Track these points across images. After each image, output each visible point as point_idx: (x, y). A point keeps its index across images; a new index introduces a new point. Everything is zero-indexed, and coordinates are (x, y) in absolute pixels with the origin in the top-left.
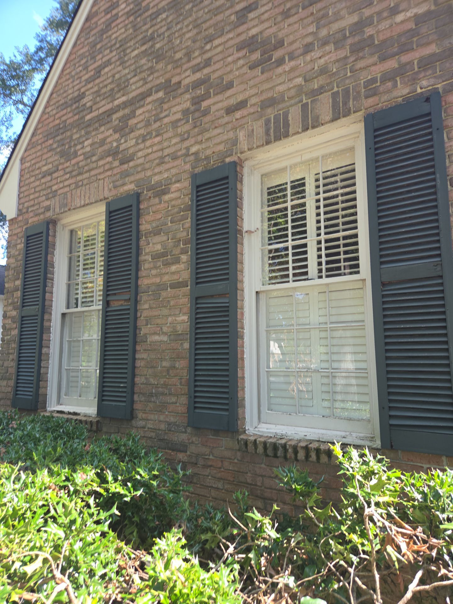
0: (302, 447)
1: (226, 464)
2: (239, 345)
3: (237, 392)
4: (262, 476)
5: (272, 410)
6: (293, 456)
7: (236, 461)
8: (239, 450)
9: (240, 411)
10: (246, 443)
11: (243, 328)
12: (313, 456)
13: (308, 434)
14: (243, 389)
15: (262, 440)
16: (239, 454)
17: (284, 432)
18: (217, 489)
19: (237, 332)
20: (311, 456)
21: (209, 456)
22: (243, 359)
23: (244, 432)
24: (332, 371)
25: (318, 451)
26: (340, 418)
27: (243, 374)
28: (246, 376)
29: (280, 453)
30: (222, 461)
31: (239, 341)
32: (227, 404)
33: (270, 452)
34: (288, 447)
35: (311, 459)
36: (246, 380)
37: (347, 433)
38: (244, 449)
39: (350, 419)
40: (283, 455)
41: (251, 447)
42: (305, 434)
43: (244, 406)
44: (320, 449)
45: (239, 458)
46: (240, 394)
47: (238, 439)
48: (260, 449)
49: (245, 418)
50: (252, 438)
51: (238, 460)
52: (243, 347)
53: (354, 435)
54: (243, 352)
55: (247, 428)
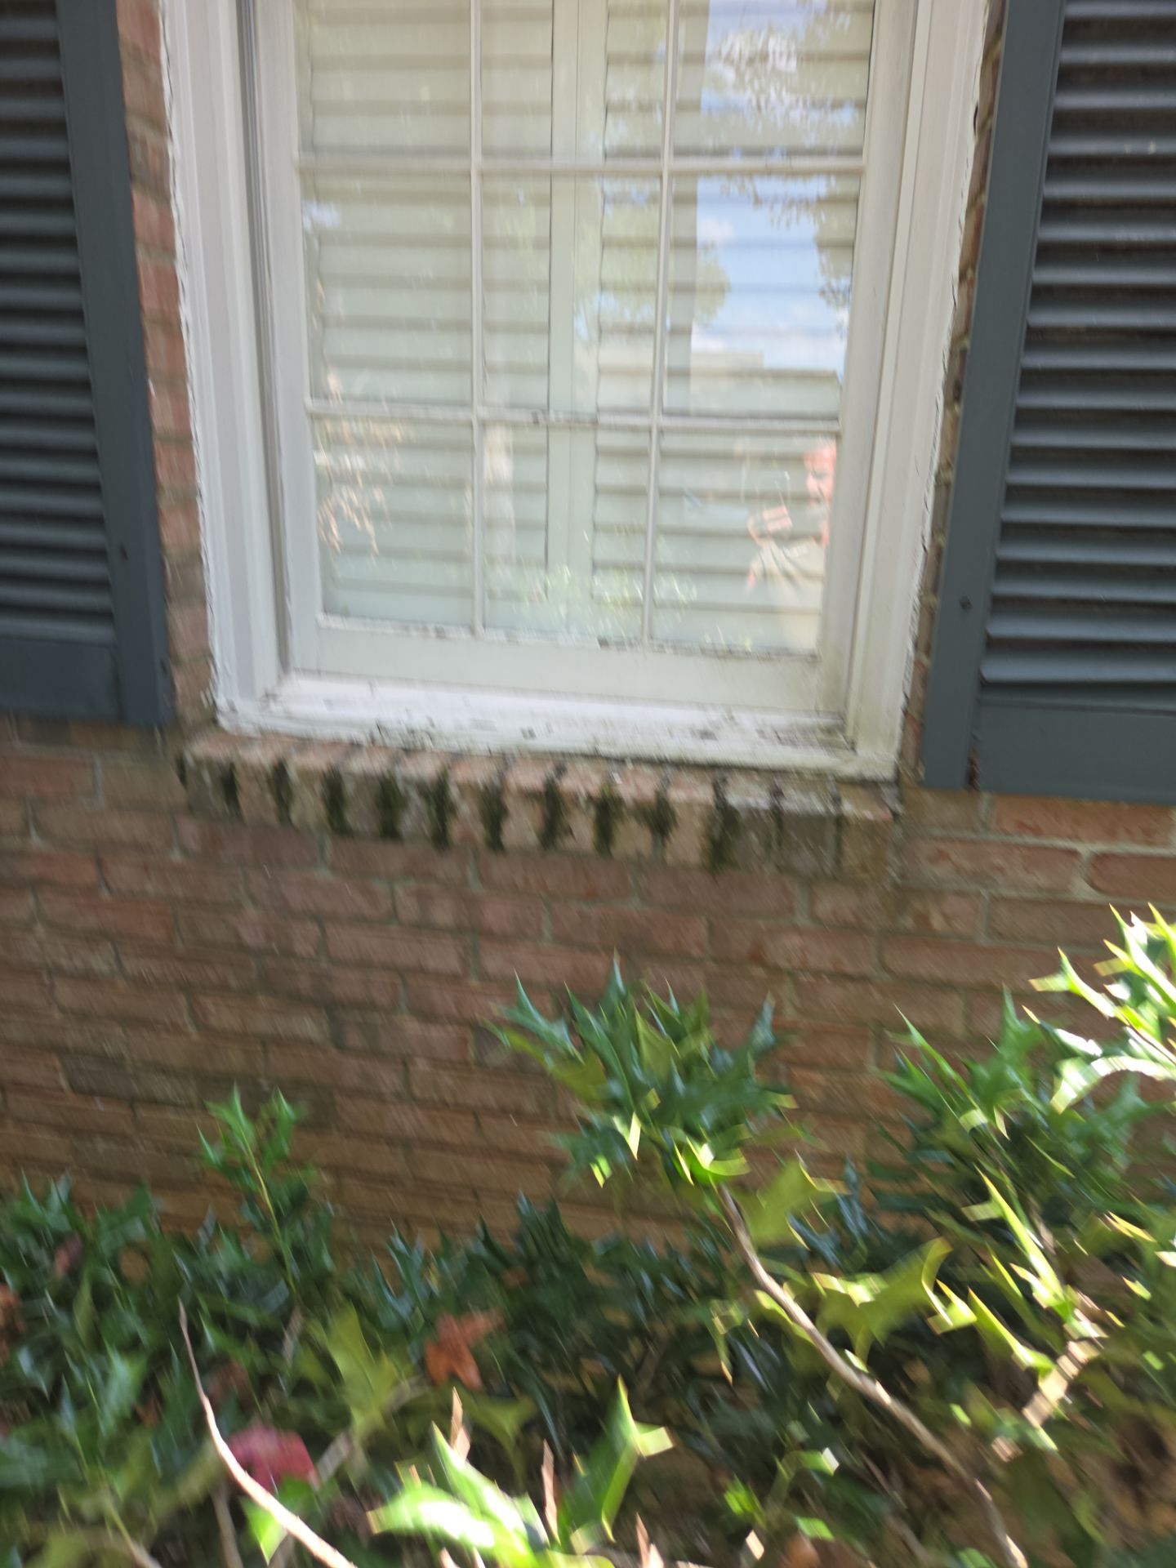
0: (529, 796)
1: (124, 873)
2: (140, 227)
3: (155, 516)
4: (319, 918)
5: (345, 613)
6: (479, 832)
7: (176, 856)
8: (191, 809)
9: (180, 620)
10: (228, 781)
11: (158, 123)
12: (582, 829)
13: (538, 727)
14: (188, 502)
15: (317, 761)
16: (190, 830)
17: (419, 721)
18: (88, 977)
19: (124, 139)
20: (569, 831)
21: (25, 833)
22: (172, 328)
23: (210, 719)
24: (666, 422)
25: (607, 809)
26: (680, 647)
27: (183, 416)
28: (197, 429)
29: (414, 818)
30: (100, 864)
31: (143, 207)
32: (101, 585)
33: (359, 816)
34: (454, 792)
35: (569, 843)
36: (200, 453)
37: (715, 716)
38: (218, 803)
39: (729, 654)
40: (426, 829)
41: (255, 800)
42: (526, 726)
43: (197, 596)
44: (619, 801)
45: (193, 845)
46: (171, 533)
47: (181, 765)
48: (309, 807)
49: (208, 655)
50: (260, 757)
51: (184, 850)
52: (168, 249)
53: (746, 720)
54: (170, 286)
55: (221, 702)
